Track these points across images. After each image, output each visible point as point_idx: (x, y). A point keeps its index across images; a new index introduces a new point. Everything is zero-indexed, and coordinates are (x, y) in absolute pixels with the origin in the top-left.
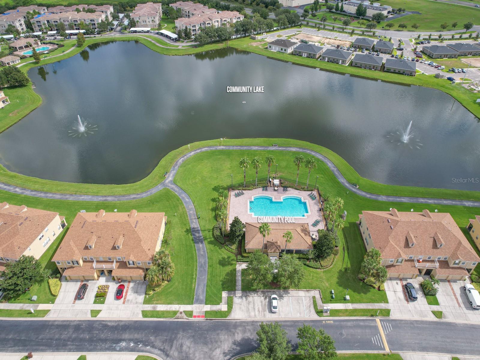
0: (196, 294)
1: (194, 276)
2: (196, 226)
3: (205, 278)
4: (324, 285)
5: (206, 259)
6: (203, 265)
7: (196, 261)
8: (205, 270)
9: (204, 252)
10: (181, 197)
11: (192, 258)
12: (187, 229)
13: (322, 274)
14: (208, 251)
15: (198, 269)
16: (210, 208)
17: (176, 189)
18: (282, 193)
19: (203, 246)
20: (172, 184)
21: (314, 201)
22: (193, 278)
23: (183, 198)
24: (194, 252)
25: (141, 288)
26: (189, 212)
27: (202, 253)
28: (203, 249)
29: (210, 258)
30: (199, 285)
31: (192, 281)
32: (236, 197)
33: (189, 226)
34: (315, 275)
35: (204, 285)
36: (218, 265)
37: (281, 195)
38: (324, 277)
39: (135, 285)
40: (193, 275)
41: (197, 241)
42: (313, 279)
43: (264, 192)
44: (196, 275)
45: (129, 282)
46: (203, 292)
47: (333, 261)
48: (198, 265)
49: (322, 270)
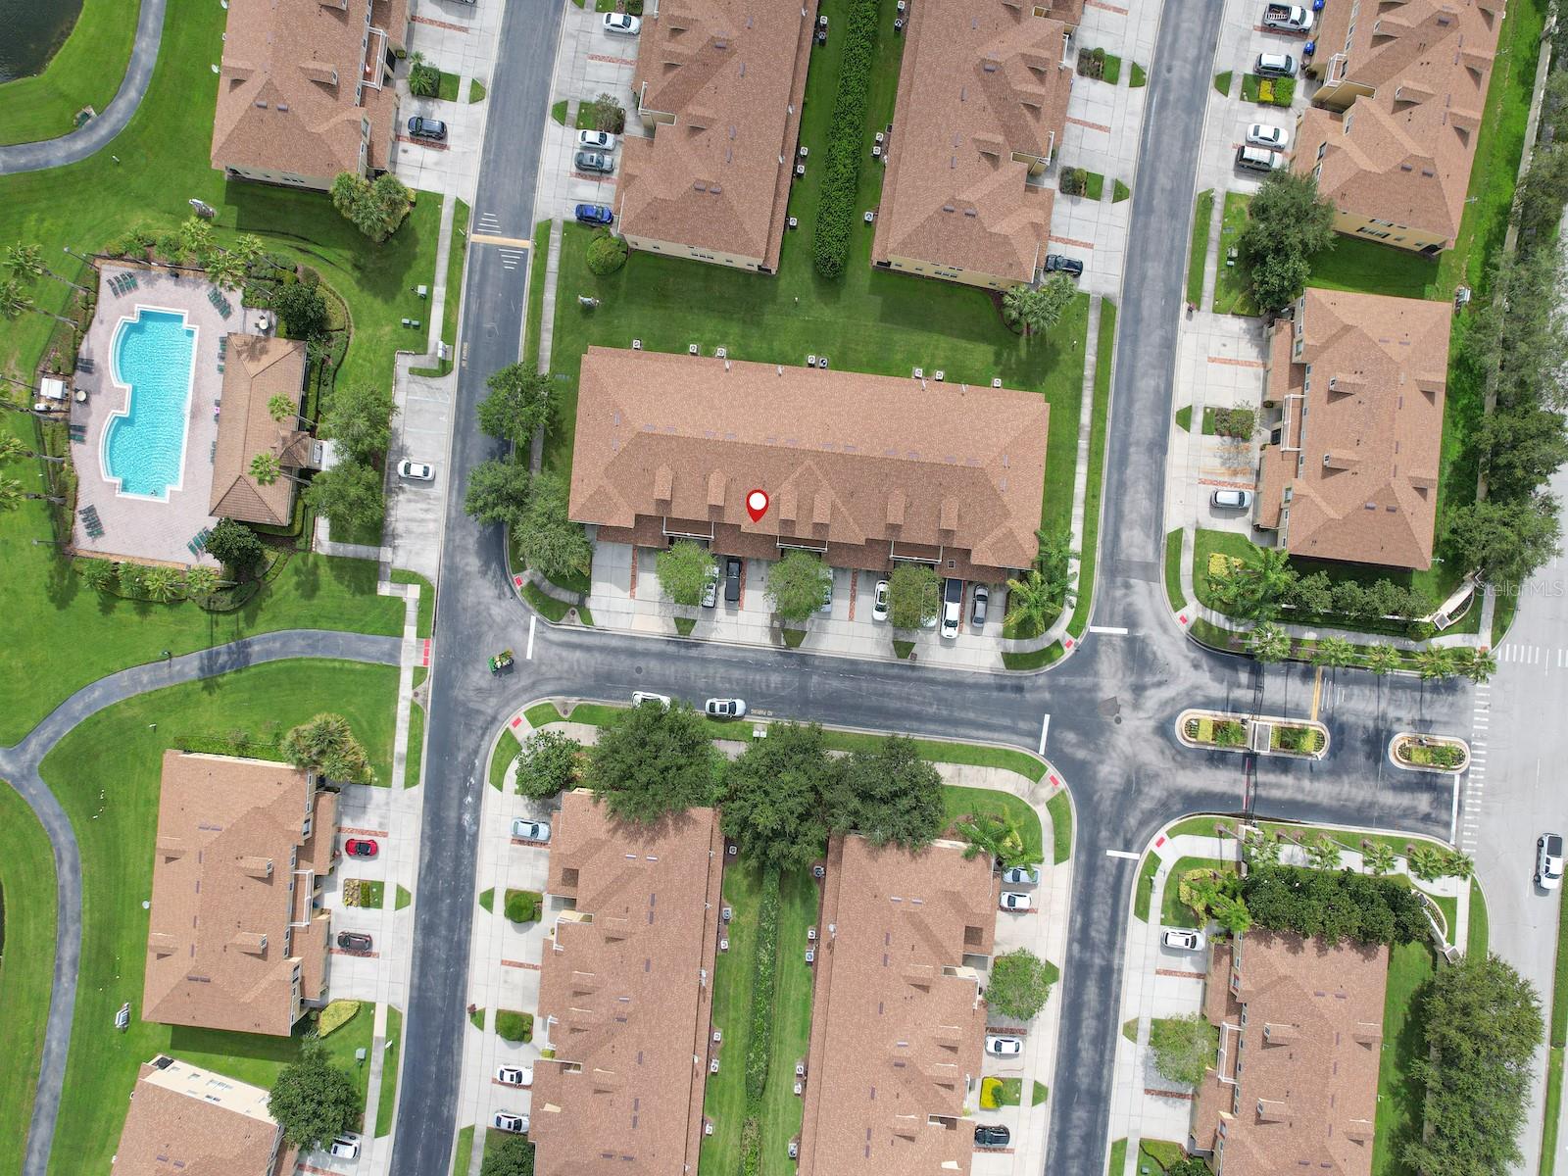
0: (378, 659)
1: (337, 664)
2: (196, 664)
3: (344, 636)
4: (387, 338)
5: (296, 634)
6: (310, 642)
7: (297, 660)
8: (324, 637)
9: (274, 639)
10: (83, 713)
11: (288, 671)
12: (204, 688)
13: (362, 334)
14: (274, 627)
15: (318, 655)
16: (136, 618)
17: (46, 733)
18: (99, 381)
19: (259, 642)
20: (24, 750)
21: (140, 283)
22: (341, 669)
23: (88, 707)
24: (274, 666)
25: (355, 797)
26: (145, 686)
27: (278, 645)
28: (266, 641)
29: (295, 623)
30: (359, 654)
31: (348, 670)
32: (101, 533)
33: (193, 683)
34: (363, 353)
35: (360, 639)
36: (315, 602)
37: (104, 385)
38: (370, 331)
39: (347, 815)
40: (334, 668)
41: (241, 658)
42: (370, 362)
43: (88, 437)
44: (335, 660)
45: (340, 830)
46: (374, 642)
47: (334, 294)
48: (308, 656)
49: (353, 330)
